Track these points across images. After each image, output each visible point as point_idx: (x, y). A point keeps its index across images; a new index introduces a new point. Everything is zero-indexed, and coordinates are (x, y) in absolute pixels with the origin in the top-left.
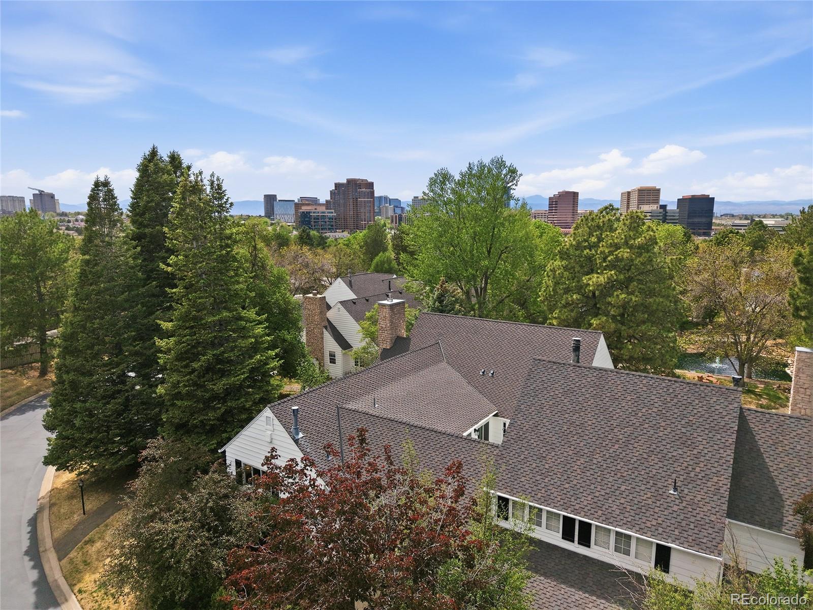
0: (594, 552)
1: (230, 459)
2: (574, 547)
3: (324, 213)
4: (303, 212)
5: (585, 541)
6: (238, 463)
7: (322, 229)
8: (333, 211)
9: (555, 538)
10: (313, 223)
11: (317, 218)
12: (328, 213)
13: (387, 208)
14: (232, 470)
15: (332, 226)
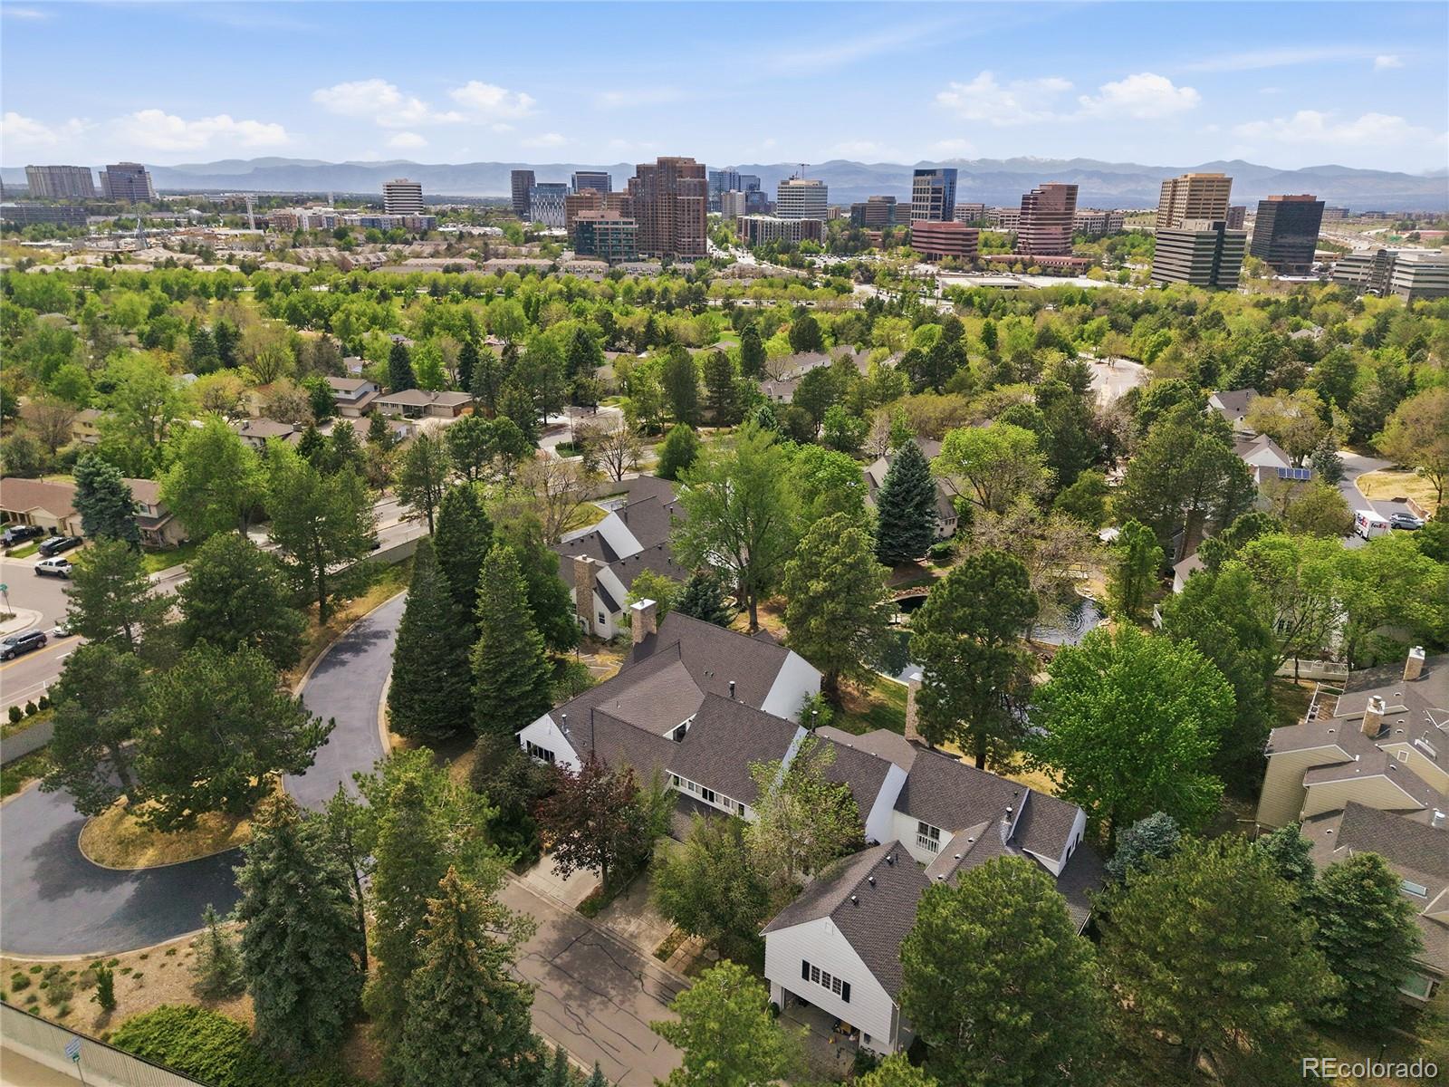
0: (716, 805)
1: (523, 740)
2: (707, 802)
3: (617, 223)
4: (581, 223)
5: (712, 800)
6: (529, 743)
7: (614, 254)
8: (633, 220)
9: (699, 797)
10: (597, 242)
11: (605, 233)
12: (625, 223)
13: (733, 197)
14: (525, 747)
15: (631, 247)
